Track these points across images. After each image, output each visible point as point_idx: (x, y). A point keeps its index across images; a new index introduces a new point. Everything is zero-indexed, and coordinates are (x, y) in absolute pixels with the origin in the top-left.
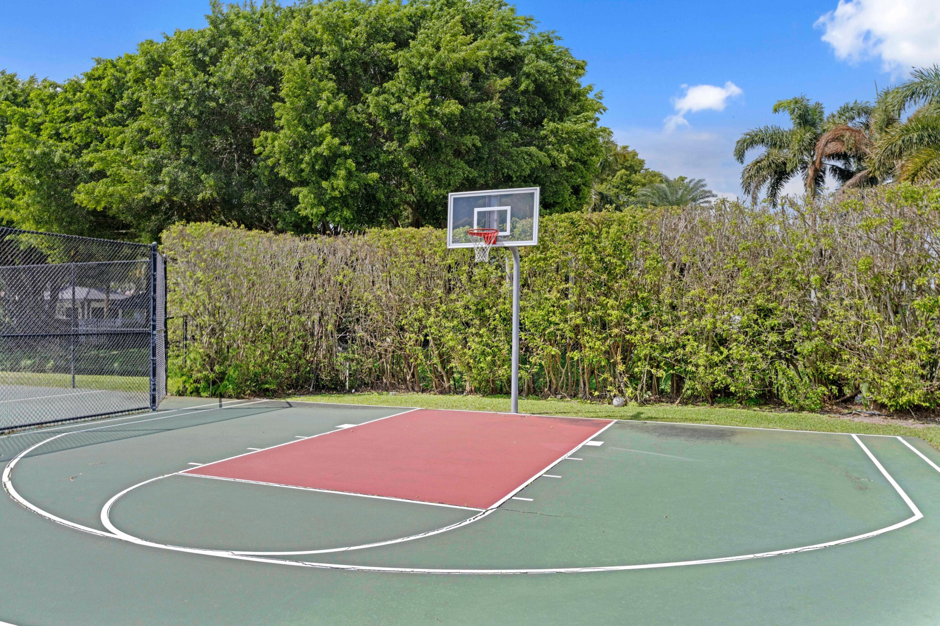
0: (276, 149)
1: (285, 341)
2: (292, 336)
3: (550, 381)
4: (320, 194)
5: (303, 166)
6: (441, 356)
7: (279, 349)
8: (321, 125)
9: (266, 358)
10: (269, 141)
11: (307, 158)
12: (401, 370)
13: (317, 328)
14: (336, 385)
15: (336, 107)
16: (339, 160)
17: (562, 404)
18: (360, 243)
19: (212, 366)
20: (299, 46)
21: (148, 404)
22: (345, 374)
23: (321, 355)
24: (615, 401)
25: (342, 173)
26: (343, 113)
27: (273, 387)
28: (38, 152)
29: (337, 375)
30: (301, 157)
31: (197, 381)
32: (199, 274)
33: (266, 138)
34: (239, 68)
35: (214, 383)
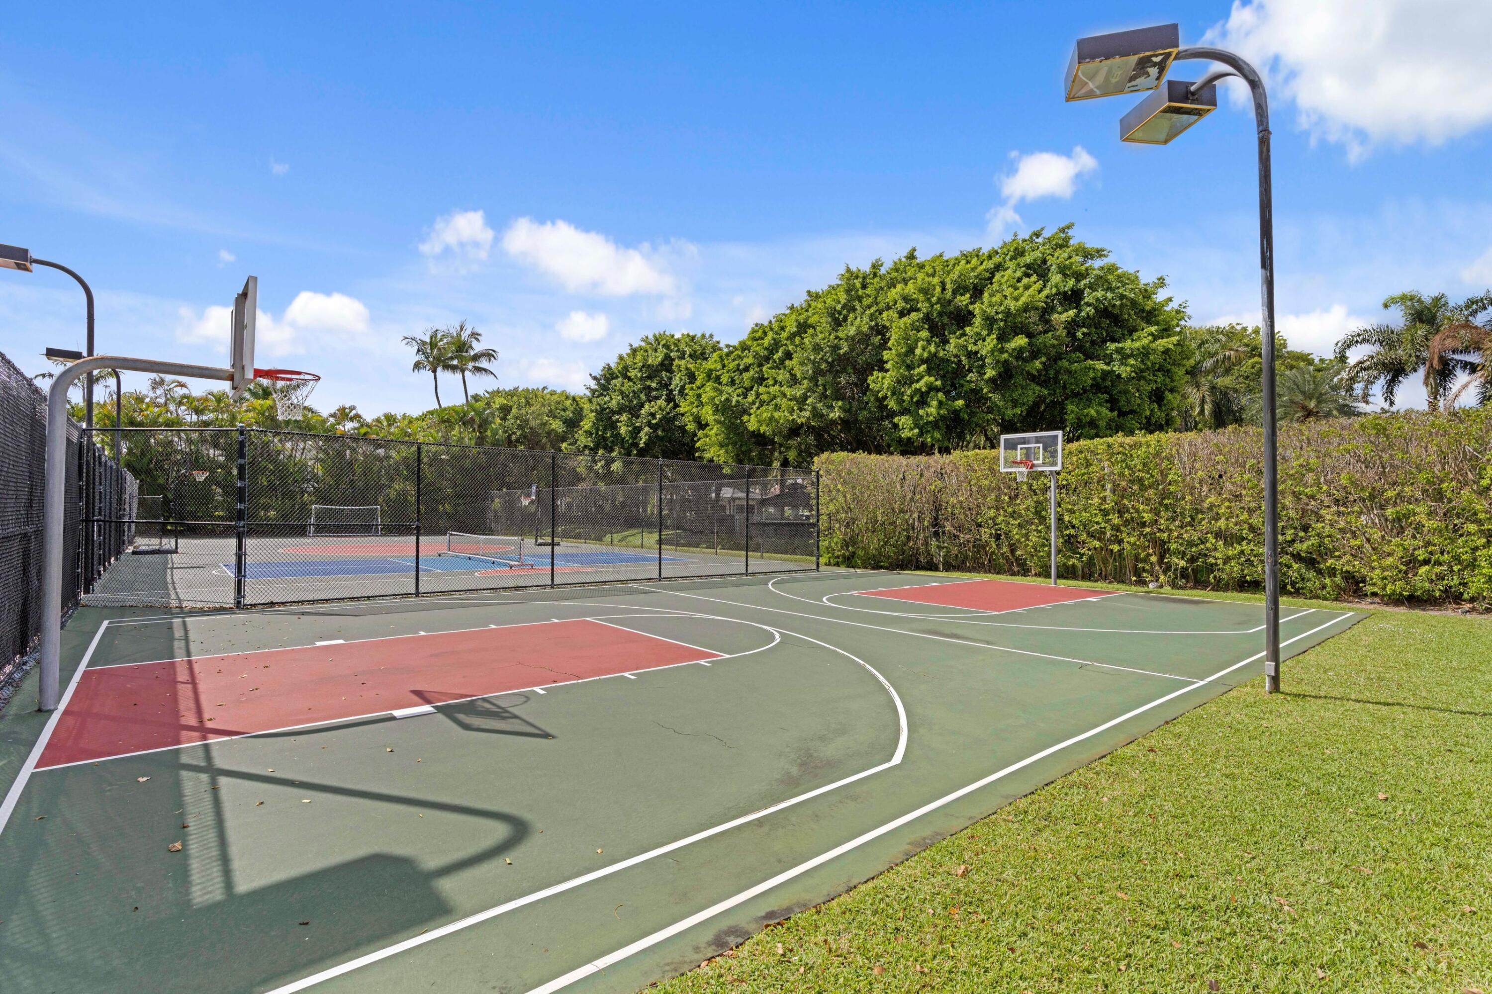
0: (885, 386)
1: (894, 532)
2: (898, 530)
3: (1101, 570)
4: (917, 419)
5: (905, 398)
6: (1011, 545)
7: (890, 538)
8: (919, 366)
9: (882, 543)
10: (880, 379)
11: (909, 392)
12: (981, 557)
13: (916, 524)
14: (931, 566)
15: (930, 352)
16: (932, 394)
17: (1110, 586)
18: (947, 461)
19: (847, 547)
20: (901, 305)
21: (814, 567)
22: (939, 558)
23: (920, 542)
24: (1151, 586)
25: (935, 403)
26: (935, 355)
27: (886, 565)
28: (723, 399)
29: (932, 559)
30: (903, 390)
31: (838, 557)
32: (839, 486)
33: (878, 378)
34: (858, 327)
35: (848, 559)
